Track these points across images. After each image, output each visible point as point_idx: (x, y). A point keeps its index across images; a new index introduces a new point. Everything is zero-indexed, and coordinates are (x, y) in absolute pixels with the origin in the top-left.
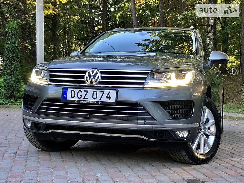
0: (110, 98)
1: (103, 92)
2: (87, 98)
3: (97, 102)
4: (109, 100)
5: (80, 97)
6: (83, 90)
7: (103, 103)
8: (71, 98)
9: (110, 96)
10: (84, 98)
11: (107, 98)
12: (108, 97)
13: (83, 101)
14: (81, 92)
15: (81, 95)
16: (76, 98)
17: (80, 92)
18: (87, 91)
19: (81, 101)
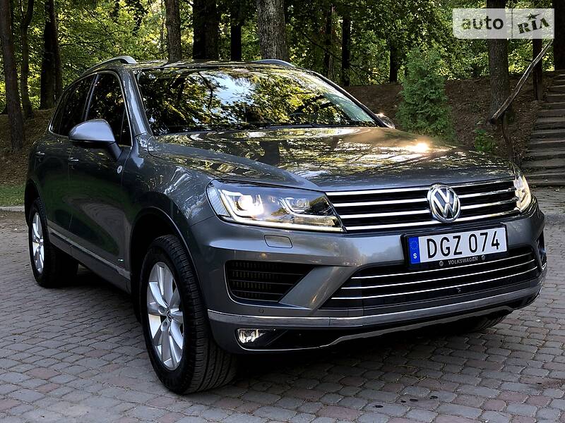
0: (497, 244)
1: (486, 234)
2: (461, 253)
3: (479, 257)
4: (497, 248)
5: (446, 252)
6: (450, 236)
7: (489, 257)
8: (430, 256)
9: (497, 240)
10: (456, 253)
11: (493, 245)
12: (495, 242)
13: (454, 259)
14: (448, 241)
15: (448, 248)
16: (439, 257)
17: (445, 241)
18: (459, 237)
19: (450, 260)
